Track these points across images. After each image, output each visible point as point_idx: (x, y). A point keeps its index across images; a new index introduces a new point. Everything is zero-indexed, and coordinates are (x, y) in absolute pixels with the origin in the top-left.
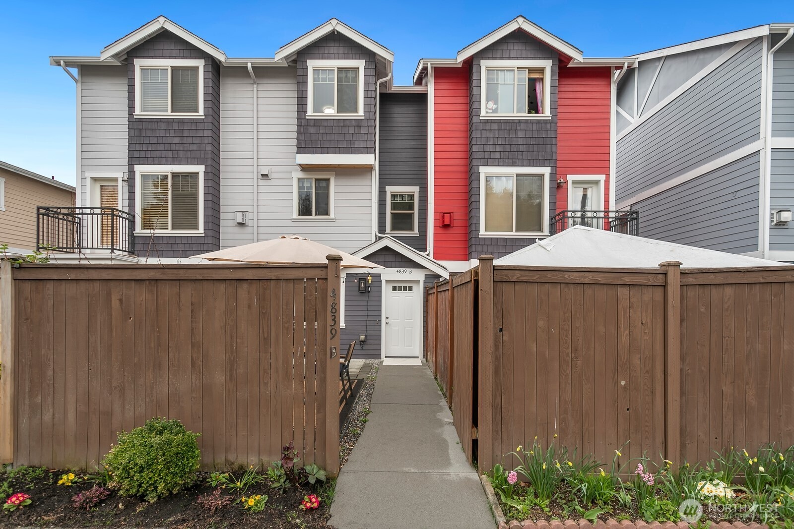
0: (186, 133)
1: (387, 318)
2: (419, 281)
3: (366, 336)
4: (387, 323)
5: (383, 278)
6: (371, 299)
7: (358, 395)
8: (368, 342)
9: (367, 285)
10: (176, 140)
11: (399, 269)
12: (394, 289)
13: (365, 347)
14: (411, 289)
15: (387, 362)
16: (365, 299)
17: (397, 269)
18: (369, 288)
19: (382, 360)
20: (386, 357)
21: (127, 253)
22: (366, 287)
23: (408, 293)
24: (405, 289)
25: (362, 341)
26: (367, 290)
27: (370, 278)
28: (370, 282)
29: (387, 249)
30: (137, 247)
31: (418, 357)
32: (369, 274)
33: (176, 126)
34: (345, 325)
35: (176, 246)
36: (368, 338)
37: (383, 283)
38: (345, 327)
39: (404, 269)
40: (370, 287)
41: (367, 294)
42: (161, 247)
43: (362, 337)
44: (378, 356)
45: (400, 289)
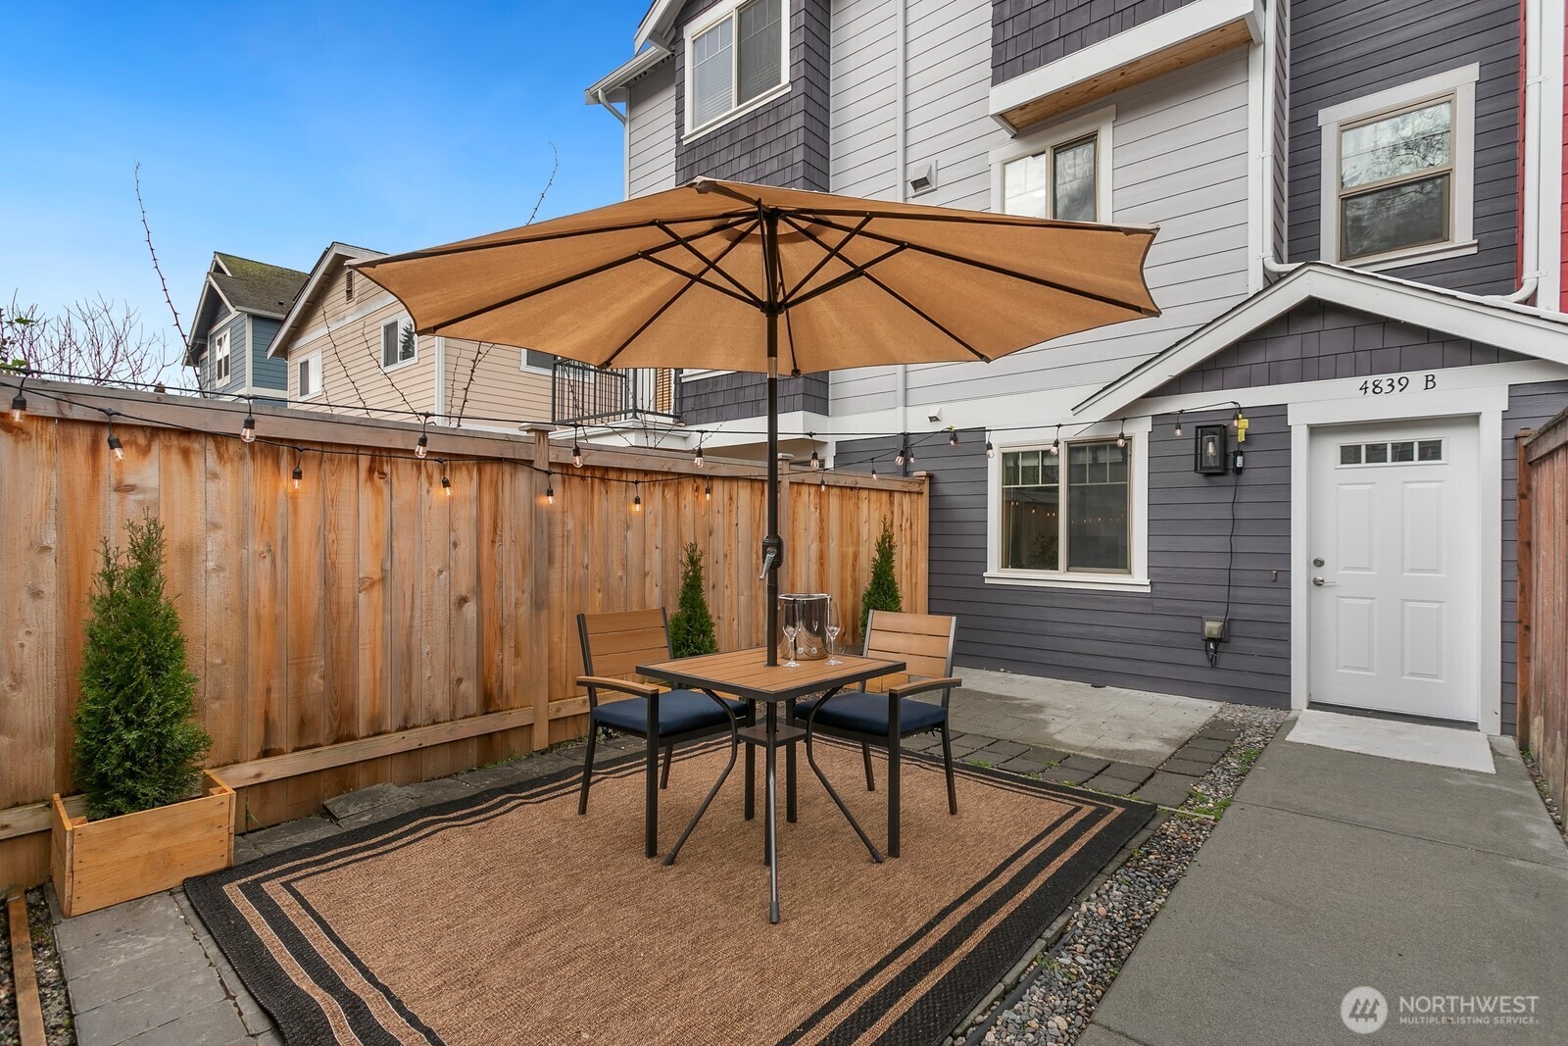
0: (760, 140)
1: (1319, 563)
2: (1474, 419)
3: (1228, 624)
4: (1318, 583)
5: (1298, 422)
6: (1245, 496)
7: (1061, 920)
8: (1237, 643)
9: (1232, 449)
10: (745, 163)
11: (1371, 379)
12: (1350, 455)
13: (1224, 660)
14: (1431, 451)
15: (1310, 729)
16: (1227, 496)
17: (1360, 381)
18: (1240, 460)
19: (1292, 715)
20: (1313, 705)
21: (672, 419)
22: (1224, 455)
23: (1416, 468)
24: (1403, 453)
25: (1210, 639)
26: (1231, 467)
27: (1242, 424)
28: (1241, 438)
29: (1313, 309)
30: (688, 404)
31: (1472, 726)
32: (1238, 411)
33: (743, 133)
34: (1147, 582)
35: (741, 393)
36: (1236, 629)
37: (1299, 439)
38: (1148, 590)
39: (1396, 376)
40: (1241, 453)
41: (1230, 479)
42: (720, 400)
43: (1213, 627)
44: (1281, 698)
45: (1376, 454)
